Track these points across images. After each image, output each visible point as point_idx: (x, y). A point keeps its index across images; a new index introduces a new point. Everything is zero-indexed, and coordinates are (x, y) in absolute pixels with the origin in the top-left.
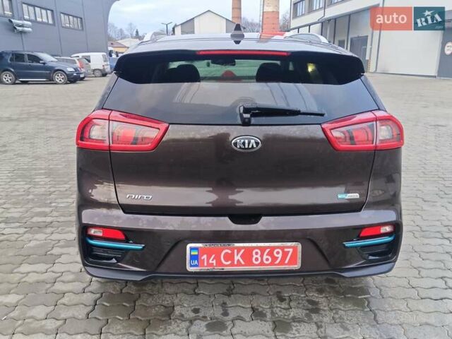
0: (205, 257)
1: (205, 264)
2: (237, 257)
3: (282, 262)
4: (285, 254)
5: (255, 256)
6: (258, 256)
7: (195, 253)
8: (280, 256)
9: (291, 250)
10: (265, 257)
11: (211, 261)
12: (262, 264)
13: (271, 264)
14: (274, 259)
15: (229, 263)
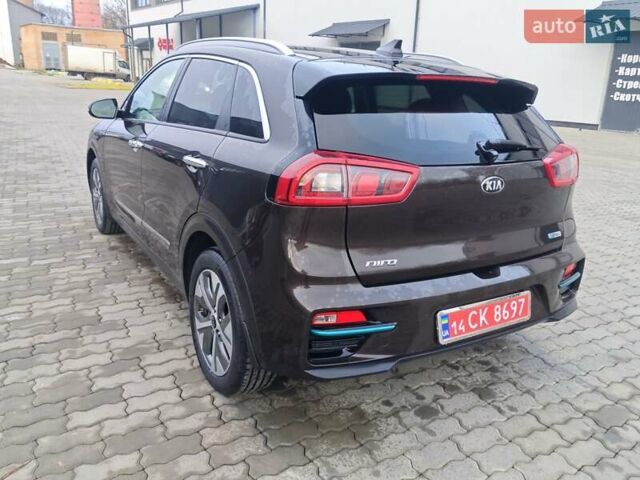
0: (454, 324)
1: (456, 332)
2: (482, 318)
3: (517, 316)
4: (519, 305)
5: (496, 313)
6: (499, 313)
7: (445, 321)
8: (515, 309)
9: (523, 300)
10: (504, 312)
11: (460, 328)
12: (502, 320)
13: (510, 319)
14: (511, 312)
15: (476, 325)
